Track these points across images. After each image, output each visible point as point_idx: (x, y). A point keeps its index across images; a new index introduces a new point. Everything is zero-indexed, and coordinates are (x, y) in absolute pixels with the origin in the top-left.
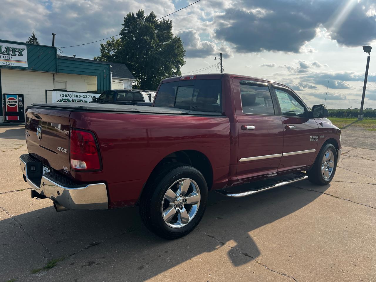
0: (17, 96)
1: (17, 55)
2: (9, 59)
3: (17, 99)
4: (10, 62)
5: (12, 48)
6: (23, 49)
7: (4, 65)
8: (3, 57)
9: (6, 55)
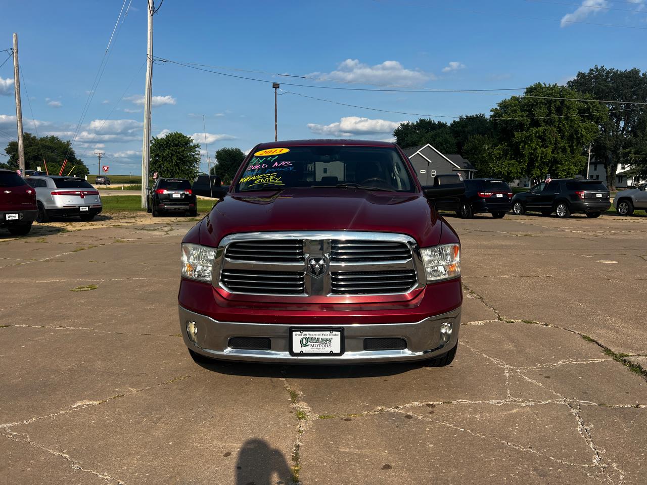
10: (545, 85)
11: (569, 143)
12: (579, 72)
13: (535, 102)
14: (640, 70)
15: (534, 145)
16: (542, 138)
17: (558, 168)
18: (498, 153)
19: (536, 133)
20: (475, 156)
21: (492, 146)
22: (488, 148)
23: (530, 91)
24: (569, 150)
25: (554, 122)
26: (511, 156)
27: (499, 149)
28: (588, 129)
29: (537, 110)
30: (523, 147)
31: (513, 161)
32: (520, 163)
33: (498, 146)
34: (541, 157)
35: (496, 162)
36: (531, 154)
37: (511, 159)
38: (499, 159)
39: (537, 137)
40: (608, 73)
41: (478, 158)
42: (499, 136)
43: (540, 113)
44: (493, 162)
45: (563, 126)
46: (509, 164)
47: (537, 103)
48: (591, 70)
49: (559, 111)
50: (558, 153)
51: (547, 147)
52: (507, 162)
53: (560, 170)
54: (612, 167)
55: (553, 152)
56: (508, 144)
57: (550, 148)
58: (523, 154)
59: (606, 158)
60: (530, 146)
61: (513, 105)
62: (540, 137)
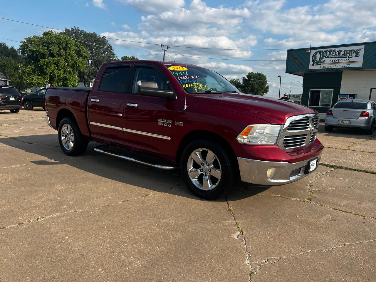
0: (349, 95)
1: (354, 57)
2: (346, 61)
3: (348, 98)
4: (346, 64)
5: (350, 51)
6: (360, 49)
7: (341, 67)
8: (341, 60)
9: (343, 59)
10: (56, 33)
11: (72, 69)
12: (66, 28)
13: (51, 41)
14: (97, 34)
15: (52, 68)
16: (57, 64)
17: (68, 83)
18: (29, 70)
19: (53, 61)
20: (5, 71)
21: (24, 66)
22: (21, 67)
23: (46, 34)
24: (73, 73)
25: (63, 56)
26: (38, 73)
27: (29, 68)
28: (82, 62)
29: (53, 47)
30: (46, 69)
31: (40, 77)
32: (44, 78)
33: (28, 66)
34: (58, 76)
35: (28, 77)
36: (51, 73)
37: (38, 75)
38: (30, 74)
39: (53, 63)
40: (81, 32)
41: (7, 72)
42: (28, 60)
43: (55, 49)
44: (26, 76)
45: (68, 59)
46: (37, 78)
47: (52, 43)
48: (72, 28)
49: (65, 49)
50: (67, 74)
51: (60, 70)
52: (35, 77)
53: (69, 84)
54: (88, 84)
55: (64, 74)
56: (35, 66)
57: (62, 71)
58: (46, 73)
59: (85, 79)
60: (50, 68)
61: (36, 41)
62: (55, 63)
